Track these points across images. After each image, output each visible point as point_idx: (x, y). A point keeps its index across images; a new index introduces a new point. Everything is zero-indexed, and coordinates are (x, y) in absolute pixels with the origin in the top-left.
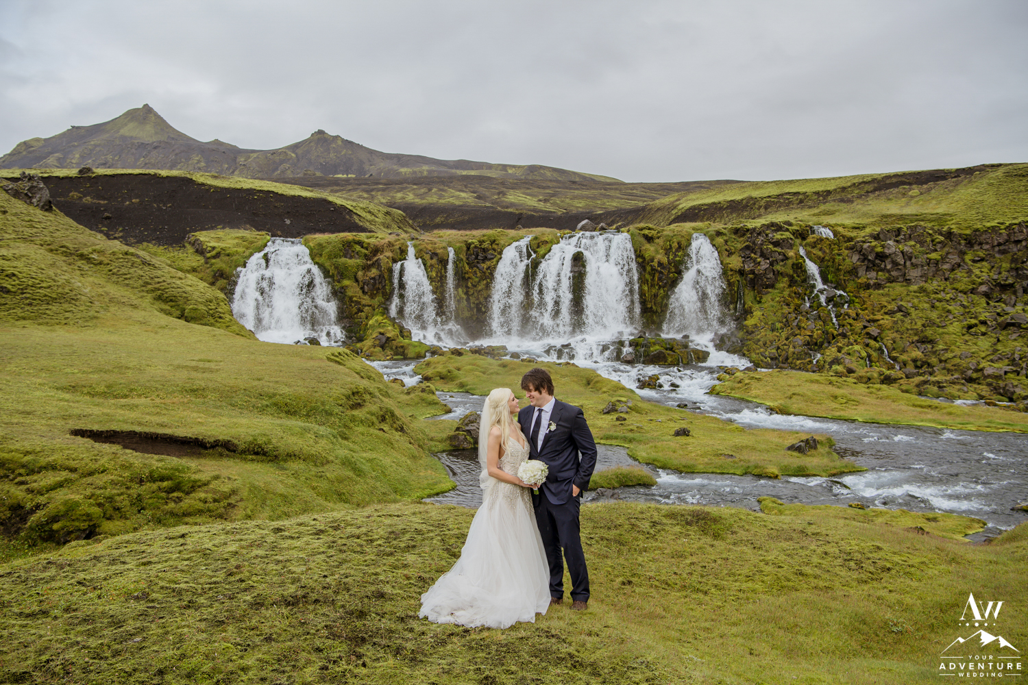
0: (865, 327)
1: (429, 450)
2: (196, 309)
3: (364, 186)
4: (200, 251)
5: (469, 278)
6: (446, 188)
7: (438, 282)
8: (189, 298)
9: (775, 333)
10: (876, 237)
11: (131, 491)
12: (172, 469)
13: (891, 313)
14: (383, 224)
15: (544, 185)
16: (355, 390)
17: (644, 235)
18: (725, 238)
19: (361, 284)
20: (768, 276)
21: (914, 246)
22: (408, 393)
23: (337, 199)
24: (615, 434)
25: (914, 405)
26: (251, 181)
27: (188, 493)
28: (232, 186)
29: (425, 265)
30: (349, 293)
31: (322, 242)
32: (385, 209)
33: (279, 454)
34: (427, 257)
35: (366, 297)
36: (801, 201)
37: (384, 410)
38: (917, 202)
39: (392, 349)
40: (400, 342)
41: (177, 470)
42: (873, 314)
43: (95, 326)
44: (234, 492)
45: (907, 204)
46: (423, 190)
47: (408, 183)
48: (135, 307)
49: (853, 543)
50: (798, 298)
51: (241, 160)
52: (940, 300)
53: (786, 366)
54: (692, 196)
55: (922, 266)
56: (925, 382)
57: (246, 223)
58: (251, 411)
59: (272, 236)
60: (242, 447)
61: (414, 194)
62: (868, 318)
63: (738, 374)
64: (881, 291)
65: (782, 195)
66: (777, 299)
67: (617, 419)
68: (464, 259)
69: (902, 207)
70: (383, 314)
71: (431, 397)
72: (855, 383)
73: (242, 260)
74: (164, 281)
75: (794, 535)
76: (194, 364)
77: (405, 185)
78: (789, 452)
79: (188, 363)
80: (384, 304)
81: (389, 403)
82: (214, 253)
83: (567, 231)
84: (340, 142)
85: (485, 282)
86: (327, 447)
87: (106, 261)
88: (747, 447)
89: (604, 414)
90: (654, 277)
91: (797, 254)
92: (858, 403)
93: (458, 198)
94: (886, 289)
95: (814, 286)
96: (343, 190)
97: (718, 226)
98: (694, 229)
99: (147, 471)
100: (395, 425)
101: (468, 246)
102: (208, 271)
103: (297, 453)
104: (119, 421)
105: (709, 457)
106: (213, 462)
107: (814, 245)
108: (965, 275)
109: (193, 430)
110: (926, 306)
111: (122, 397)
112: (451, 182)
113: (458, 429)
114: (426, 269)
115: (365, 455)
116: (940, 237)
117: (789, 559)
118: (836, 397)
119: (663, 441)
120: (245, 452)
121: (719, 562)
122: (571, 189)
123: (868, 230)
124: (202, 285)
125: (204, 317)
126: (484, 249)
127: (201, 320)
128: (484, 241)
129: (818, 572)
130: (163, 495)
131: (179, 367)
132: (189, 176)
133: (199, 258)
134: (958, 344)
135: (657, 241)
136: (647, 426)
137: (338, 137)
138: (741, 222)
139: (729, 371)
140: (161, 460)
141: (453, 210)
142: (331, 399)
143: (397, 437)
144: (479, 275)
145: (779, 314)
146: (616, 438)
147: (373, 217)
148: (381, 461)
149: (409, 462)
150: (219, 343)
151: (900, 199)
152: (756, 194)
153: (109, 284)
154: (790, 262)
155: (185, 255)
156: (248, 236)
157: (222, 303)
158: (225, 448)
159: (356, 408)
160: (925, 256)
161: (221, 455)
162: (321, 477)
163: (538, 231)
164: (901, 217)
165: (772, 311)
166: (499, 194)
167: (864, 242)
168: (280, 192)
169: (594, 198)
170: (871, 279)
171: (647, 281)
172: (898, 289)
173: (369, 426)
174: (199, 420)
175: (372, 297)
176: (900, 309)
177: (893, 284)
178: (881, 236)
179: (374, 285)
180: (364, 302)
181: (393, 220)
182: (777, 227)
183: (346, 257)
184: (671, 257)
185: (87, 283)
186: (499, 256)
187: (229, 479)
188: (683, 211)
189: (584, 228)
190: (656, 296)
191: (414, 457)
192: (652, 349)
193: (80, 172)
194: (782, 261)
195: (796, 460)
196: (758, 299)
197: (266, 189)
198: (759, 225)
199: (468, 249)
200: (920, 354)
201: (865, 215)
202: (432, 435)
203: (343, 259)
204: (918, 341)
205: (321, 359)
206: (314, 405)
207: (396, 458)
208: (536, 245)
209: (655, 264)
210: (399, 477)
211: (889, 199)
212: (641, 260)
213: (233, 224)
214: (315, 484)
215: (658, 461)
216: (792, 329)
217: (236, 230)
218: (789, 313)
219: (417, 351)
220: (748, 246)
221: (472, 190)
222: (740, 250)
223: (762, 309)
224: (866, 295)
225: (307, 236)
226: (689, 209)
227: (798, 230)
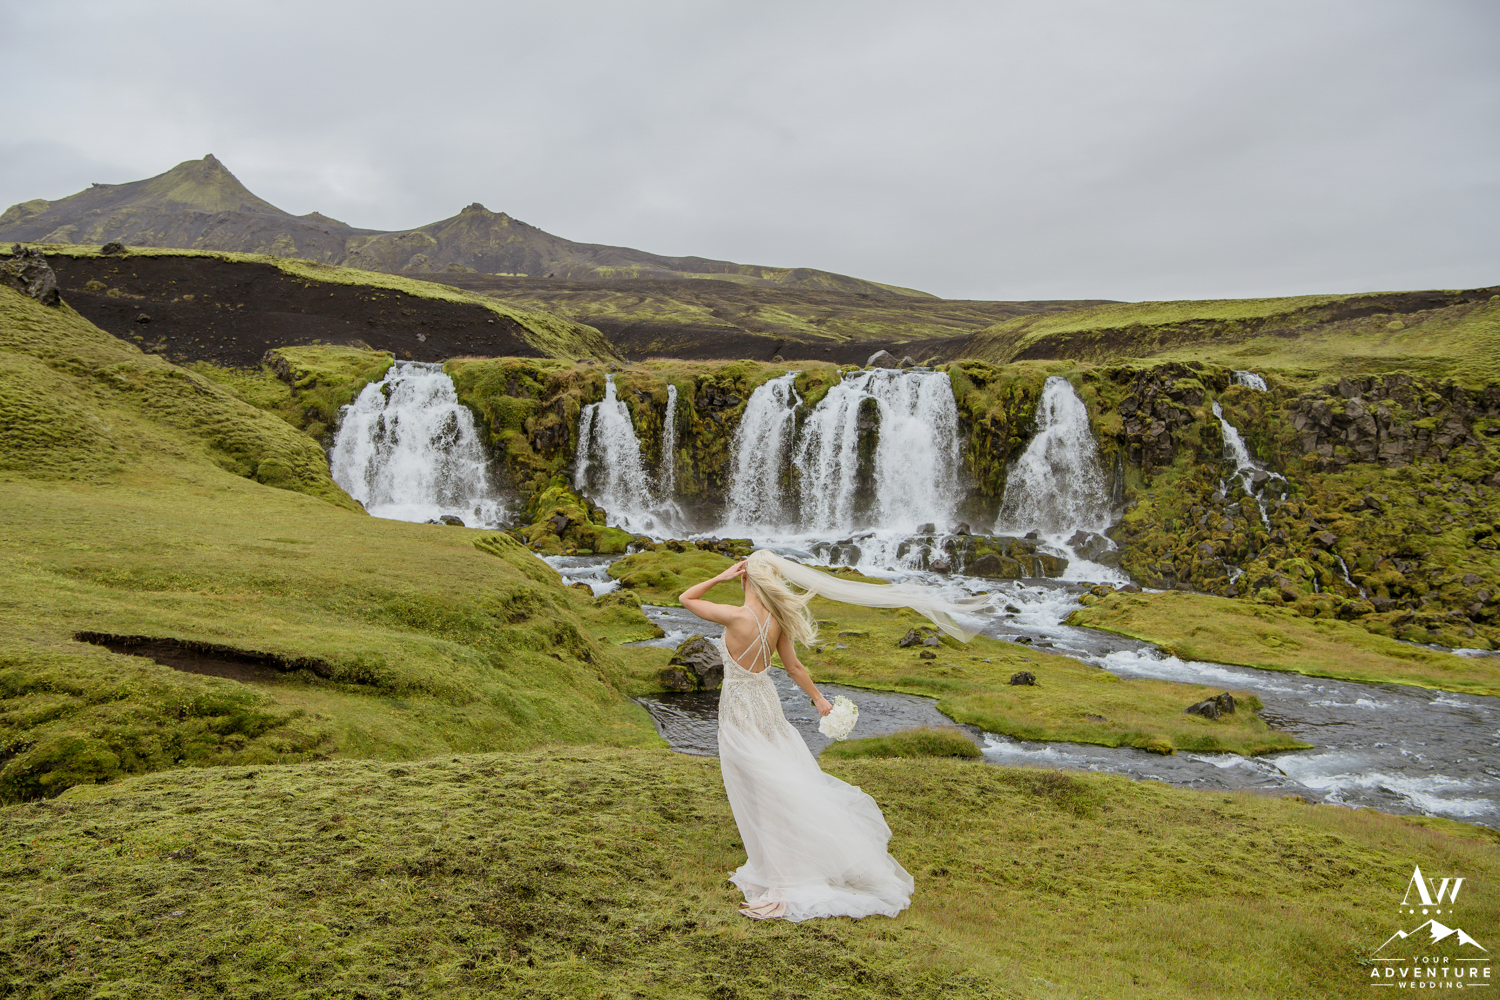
0: (1313, 530)
1: (628, 692)
2: (275, 465)
3: (540, 291)
4: (285, 377)
5: (698, 433)
6: (667, 298)
7: (650, 438)
8: (266, 447)
9: (1171, 535)
10: (1334, 391)
11: (165, 730)
12: (230, 697)
13: (1355, 510)
14: (568, 347)
15: (818, 298)
16: (517, 594)
17: (971, 375)
18: (1097, 385)
19: (531, 436)
20: (1163, 447)
21: (1393, 406)
22: (599, 605)
23: (499, 307)
24: (918, 678)
25: (1389, 654)
26: (368, 273)
27: (253, 736)
28: (339, 280)
29: (631, 410)
30: (513, 449)
31: (473, 370)
32: (573, 326)
33: (397, 684)
34: (635, 398)
35: (538, 457)
36: (1217, 333)
37: (561, 626)
38: (1400, 339)
39: (575, 538)
40: (588, 528)
41: (238, 699)
42: (1326, 509)
43: (119, 484)
44: (324, 738)
45: (1384, 342)
46: (630, 300)
47: (609, 289)
48: (180, 457)
49: (1296, 831)
50: (1209, 482)
51: (352, 245)
52: (1432, 493)
53: (1186, 585)
54: (1047, 321)
55: (1406, 438)
56: (1408, 619)
57: (357, 337)
58: (355, 619)
59: (397, 358)
60: (340, 670)
61: (617, 305)
62: (1318, 516)
63: (1111, 595)
64: (1339, 476)
65: (1187, 323)
66: (1176, 482)
67: (922, 656)
68: (692, 404)
69: (1375, 346)
70: (563, 484)
71: (633, 612)
72: (1296, 616)
73: (349, 393)
74: (228, 420)
75: (1203, 817)
76: (269, 544)
77: (604, 291)
78: (1190, 716)
79: (260, 544)
80: (566, 468)
81: (569, 617)
82: (306, 380)
83: (851, 367)
84: (505, 224)
85: (723, 440)
86: (472, 678)
87: (139, 386)
88: (1124, 705)
89: (902, 647)
90: (984, 441)
91: (1209, 413)
92: (1299, 646)
93: (684, 313)
94: (1348, 473)
95: (1234, 465)
96: (508, 296)
97: (1088, 366)
98: (1049, 370)
99: (191, 700)
100: (576, 651)
101: (699, 384)
102: (296, 407)
103: (424, 684)
104: (151, 623)
105: (1064, 717)
106: (294, 692)
107: (1235, 401)
108: (1474, 455)
109: (266, 641)
110: (1411, 500)
111: (156, 589)
112: (675, 290)
113: (674, 661)
114: (632, 417)
115: (528, 693)
116: (1434, 394)
117: (1194, 850)
118: (1265, 636)
119: (993, 691)
120: (344, 678)
121: (1084, 849)
122: (859, 306)
123: (1321, 380)
124: (287, 429)
125: (286, 477)
126: (723, 389)
127: (282, 481)
128: (723, 378)
129: (1240, 871)
130: (215, 737)
131: (245, 548)
132: (272, 263)
133: (283, 388)
134: (1460, 561)
135: (991, 386)
136: (968, 668)
137: (503, 215)
138: (1122, 361)
139: (1097, 591)
140: (213, 684)
141: (677, 331)
142: (480, 606)
143: (580, 669)
144: (714, 429)
145: (1178, 505)
146: (920, 684)
147: (553, 336)
148: (554, 703)
149: (596, 707)
150: (310, 516)
151: (1372, 333)
152: (1146, 320)
153: (142, 421)
154: (1197, 425)
155: (262, 381)
156: (360, 356)
157: (315, 458)
158: (314, 671)
159: (518, 622)
160: (1411, 423)
161: (307, 682)
162: (460, 722)
163: (808, 365)
164: (1374, 362)
165: (1167, 501)
166: (748, 309)
167: (1314, 398)
168: (411, 292)
169: (895, 321)
170: (1324, 455)
171: (974, 447)
172: (1366, 472)
173: (537, 650)
174: (275, 627)
175: (549, 457)
176: (1369, 504)
177: (1359, 465)
178: (1342, 389)
179: (551, 438)
180: (533, 465)
181: (584, 342)
182: (1179, 371)
183: (509, 394)
184: (1012, 412)
185: (107, 418)
186: (745, 402)
187: (318, 717)
188: (1033, 342)
189: (878, 363)
190: (986, 471)
191: (604, 701)
192: (978, 552)
193: (105, 249)
194: (1186, 423)
195: (1200, 728)
196: (1146, 481)
197: (390, 286)
198: (1150, 367)
199: (699, 388)
200: (1400, 574)
201: (1317, 356)
202: (634, 668)
203: (505, 398)
204: (1396, 555)
205: (464, 546)
206: (452, 613)
207: (576, 700)
208: (804, 387)
209: (987, 421)
210: (581, 729)
211: (1355, 334)
212: (965, 415)
213: (338, 337)
214: (450, 732)
215: (984, 721)
216: (1198, 529)
217: (342, 347)
218: (1194, 504)
219: (613, 542)
220: (1132, 399)
221: (706, 302)
222: (1121, 404)
223: (1150, 497)
224: (1316, 480)
225: (451, 360)
226: (1043, 340)
227: (1211, 377)
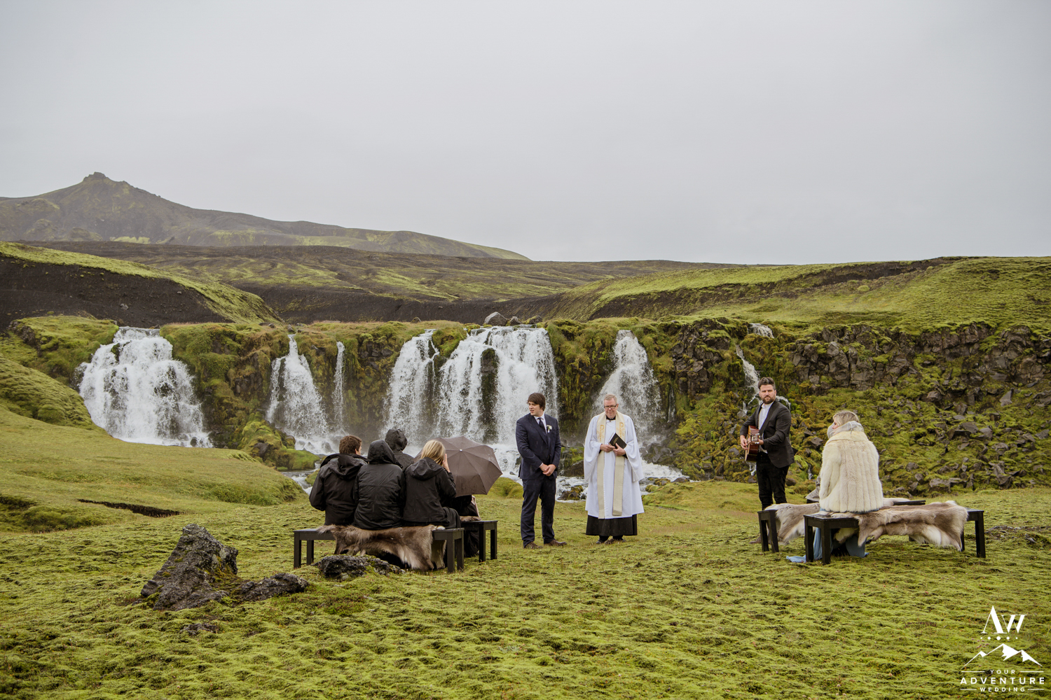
0: (807, 436)
2: (52, 409)
4: (31, 342)
5: (361, 378)
6: (295, 263)
7: (325, 383)
8: (42, 396)
9: (710, 442)
10: (819, 337)
14: (240, 311)
15: (425, 262)
17: (563, 330)
18: (654, 336)
19: (233, 383)
20: (702, 379)
21: (859, 347)
23: (183, 280)
26: (74, 255)
29: (309, 362)
30: (219, 394)
31: (185, 333)
32: (239, 293)
34: (312, 353)
35: (239, 399)
36: (741, 295)
38: (866, 298)
39: (273, 459)
40: (283, 451)
42: (816, 422)
45: (855, 301)
46: (264, 266)
47: (240, 255)
50: (735, 404)
52: (887, 408)
53: (722, 477)
54: (617, 285)
55: (868, 370)
57: (81, 308)
59: (120, 325)
61: (253, 270)
62: (810, 426)
63: (668, 485)
64: (824, 397)
65: (720, 286)
66: (712, 405)
68: (356, 356)
69: (849, 303)
70: (260, 419)
72: (792, 493)
73: (86, 353)
74: (10, 376)
77: (236, 257)
80: (260, 407)
82: (50, 344)
83: (474, 325)
84: (126, 191)
85: (380, 383)
90: (574, 379)
91: (734, 354)
93: (314, 277)
94: (830, 395)
97: (646, 322)
98: (619, 325)
101: (361, 340)
102: (43, 365)
107: (752, 345)
108: (914, 380)
110: (873, 413)
112: (301, 255)
114: (311, 367)
116: (887, 338)
122: (460, 268)
123: (811, 329)
124: (52, 382)
125: (60, 418)
126: (378, 344)
127: (58, 420)
128: (379, 335)
133: (30, 351)
134: (905, 454)
135: (578, 338)
138: (671, 318)
139: (659, 482)
141: (311, 293)
144: (373, 374)
145: (714, 421)
147: (228, 303)
151: (847, 294)
152: (690, 284)
154: (725, 364)
156: (91, 324)
157: (78, 403)
160: (871, 359)
163: (440, 324)
164: (847, 316)
165: (707, 418)
166: (367, 273)
167: (805, 342)
168: (113, 270)
169: (492, 281)
170: (813, 383)
171: (568, 384)
172: (843, 394)
175: (246, 399)
177: (838, 390)
178: (824, 336)
179: (248, 385)
180: (235, 405)
181: (251, 307)
182: (712, 325)
183: (214, 351)
184: (594, 357)
186: (397, 353)
188: (606, 302)
189: (493, 322)
190: (577, 400)
192: (574, 459)
194: (718, 362)
196: (691, 404)
197: (93, 265)
198: (691, 322)
199: (360, 343)
201: (809, 312)
203: (212, 354)
208: (440, 341)
209: (576, 364)
211: (836, 295)
212: (560, 360)
213: (66, 308)
216: (728, 438)
217: (73, 317)
218: (725, 420)
219: (304, 461)
220: (679, 345)
221: (330, 266)
222: (671, 350)
223: (696, 416)
224: (809, 401)
225: (166, 326)
226: (614, 300)
227: (735, 329)
